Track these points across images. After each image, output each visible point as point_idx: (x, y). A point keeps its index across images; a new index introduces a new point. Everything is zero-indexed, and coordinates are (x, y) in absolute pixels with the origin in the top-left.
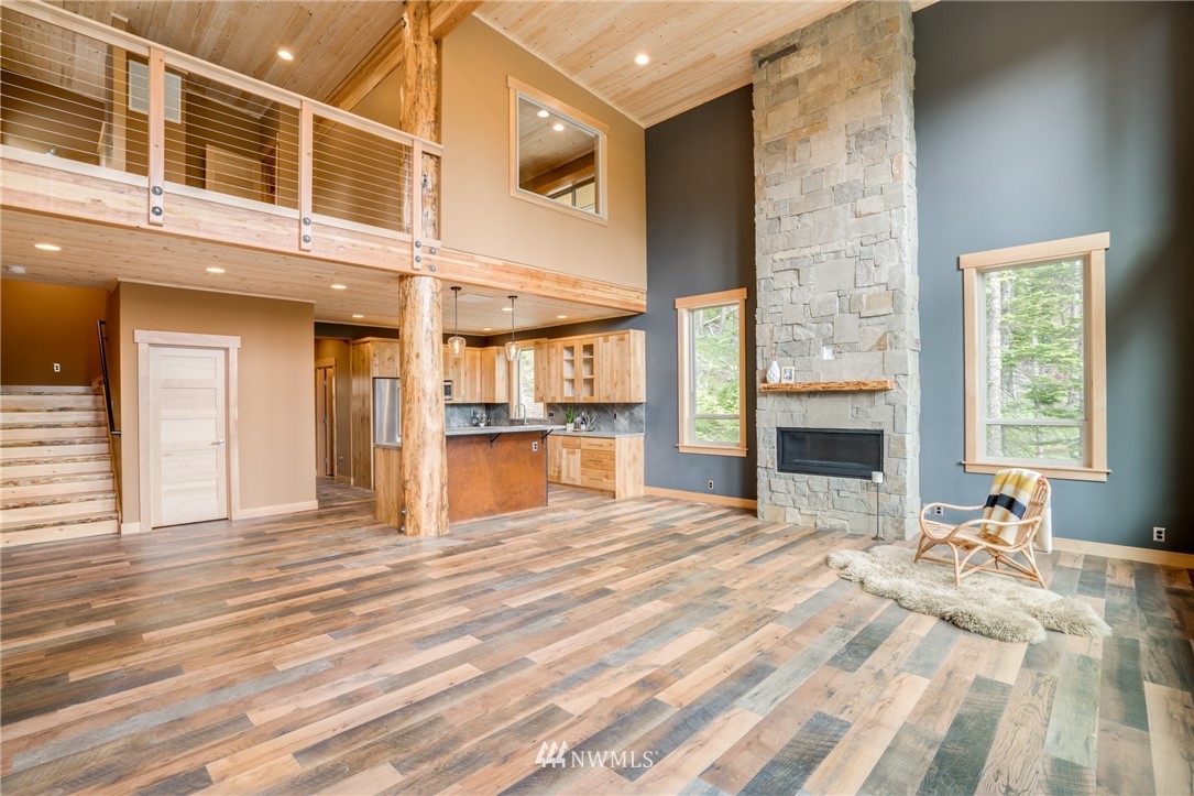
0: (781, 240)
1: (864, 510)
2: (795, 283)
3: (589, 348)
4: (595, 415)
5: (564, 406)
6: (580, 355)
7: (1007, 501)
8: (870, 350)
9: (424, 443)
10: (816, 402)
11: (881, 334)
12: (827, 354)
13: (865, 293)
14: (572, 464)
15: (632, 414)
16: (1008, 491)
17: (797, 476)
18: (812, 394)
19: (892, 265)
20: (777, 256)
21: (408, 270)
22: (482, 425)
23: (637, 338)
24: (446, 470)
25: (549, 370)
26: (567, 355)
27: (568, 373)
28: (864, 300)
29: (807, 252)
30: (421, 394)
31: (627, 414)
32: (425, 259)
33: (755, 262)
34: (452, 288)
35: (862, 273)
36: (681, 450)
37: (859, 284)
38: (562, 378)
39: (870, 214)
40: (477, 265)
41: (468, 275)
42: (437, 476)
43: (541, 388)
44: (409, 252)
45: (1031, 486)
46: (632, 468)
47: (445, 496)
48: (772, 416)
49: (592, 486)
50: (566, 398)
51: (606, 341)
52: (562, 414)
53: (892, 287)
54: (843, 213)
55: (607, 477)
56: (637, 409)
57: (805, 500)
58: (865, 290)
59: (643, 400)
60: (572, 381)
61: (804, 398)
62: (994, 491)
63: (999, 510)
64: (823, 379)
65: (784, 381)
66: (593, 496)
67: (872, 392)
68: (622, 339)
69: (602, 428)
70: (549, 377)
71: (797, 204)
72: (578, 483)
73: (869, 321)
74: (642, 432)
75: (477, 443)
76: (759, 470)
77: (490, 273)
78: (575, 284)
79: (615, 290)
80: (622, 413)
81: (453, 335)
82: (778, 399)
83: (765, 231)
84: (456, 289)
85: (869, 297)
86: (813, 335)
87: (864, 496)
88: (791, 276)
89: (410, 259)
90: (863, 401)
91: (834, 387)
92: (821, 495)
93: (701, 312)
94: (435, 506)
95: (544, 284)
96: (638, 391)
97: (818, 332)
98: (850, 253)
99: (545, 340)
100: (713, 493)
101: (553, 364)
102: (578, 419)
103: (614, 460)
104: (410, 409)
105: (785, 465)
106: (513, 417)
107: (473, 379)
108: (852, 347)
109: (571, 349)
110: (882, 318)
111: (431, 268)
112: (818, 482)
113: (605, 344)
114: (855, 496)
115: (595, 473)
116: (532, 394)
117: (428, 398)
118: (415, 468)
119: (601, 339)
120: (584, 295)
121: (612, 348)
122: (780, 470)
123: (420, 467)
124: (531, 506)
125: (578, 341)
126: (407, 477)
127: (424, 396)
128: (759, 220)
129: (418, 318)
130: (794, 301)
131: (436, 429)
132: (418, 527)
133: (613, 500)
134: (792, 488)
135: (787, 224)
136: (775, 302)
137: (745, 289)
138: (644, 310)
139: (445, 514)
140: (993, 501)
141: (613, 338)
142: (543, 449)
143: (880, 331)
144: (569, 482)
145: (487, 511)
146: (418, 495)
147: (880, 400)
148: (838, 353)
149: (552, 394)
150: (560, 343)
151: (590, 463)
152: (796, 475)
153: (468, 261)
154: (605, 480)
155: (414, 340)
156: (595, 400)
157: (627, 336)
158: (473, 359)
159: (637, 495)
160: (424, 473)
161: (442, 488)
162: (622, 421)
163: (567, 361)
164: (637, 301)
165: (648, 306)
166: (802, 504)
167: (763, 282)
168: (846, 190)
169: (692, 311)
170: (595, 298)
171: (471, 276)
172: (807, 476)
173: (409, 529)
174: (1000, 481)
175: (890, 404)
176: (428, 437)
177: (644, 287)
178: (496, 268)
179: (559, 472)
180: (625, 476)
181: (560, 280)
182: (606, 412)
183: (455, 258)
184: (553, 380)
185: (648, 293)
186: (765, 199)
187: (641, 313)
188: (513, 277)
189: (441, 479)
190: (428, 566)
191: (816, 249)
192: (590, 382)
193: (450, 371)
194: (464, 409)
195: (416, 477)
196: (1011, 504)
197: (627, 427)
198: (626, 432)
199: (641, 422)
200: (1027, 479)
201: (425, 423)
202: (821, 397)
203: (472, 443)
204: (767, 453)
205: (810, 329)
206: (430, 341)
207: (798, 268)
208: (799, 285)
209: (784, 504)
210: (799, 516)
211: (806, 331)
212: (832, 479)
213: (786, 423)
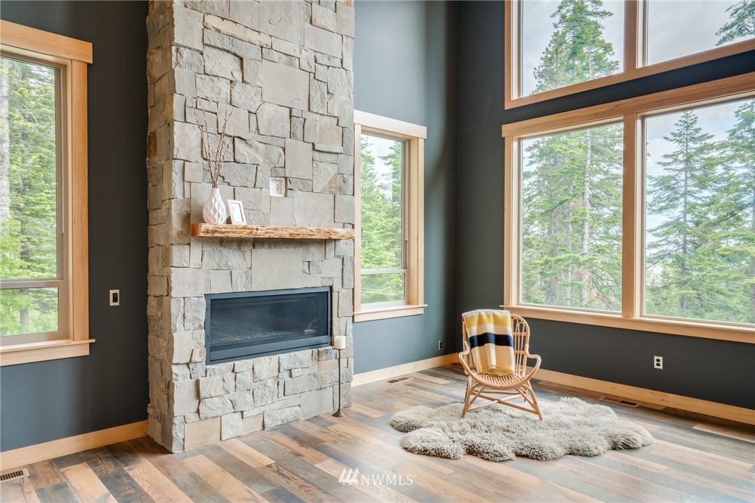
1: (317, 385)
2: (238, 76)
8: (322, 192)
10: (263, 255)
11: (332, 175)
12: (273, 189)
13: (319, 122)
17: (243, 365)
18: (257, 242)
19: (344, 98)
20: (212, 22)
28: (318, 129)
29: (253, 37)
35: (316, 96)
37: (314, 108)
39: (325, 29)
48: (201, 277)
53: (342, 123)
57: (248, 398)
58: (319, 117)
61: (247, 249)
63: (490, 348)
67: (323, 242)
73: (323, 156)
76: (175, 369)
82: (208, 249)
85: (321, 128)
86: (260, 160)
87: (316, 369)
88: (230, 64)
90: (314, 253)
97: (267, 156)
98: (304, 64)
105: (217, 351)
108: (307, 185)
110: (334, 157)
112: (266, 365)
114: (307, 372)
122: (210, 361)
130: (236, 100)
136: (210, 95)
143: (332, 170)
147: (330, 252)
148: (290, 190)
152: (237, 363)
166: (246, 403)
167: (185, 53)
172: (252, 361)
175: (339, 256)
202: (270, 247)
204: (189, 339)
205: (257, 150)
207: (241, 54)
208: (243, 81)
209: (220, 413)
210: (240, 423)
211: (251, 151)
212: (284, 357)
213: (221, 287)
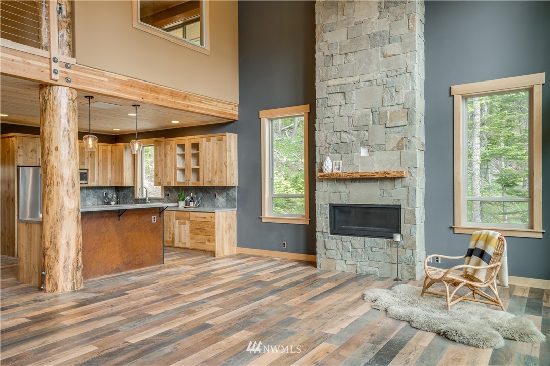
0: (333, 71)
1: (389, 260)
2: (343, 102)
3: (196, 146)
4: (200, 195)
5: (177, 188)
6: (189, 151)
7: (479, 252)
8: (392, 150)
9: (62, 218)
10: (356, 186)
11: (399, 139)
12: (364, 152)
13: (389, 111)
14: (183, 232)
15: (228, 194)
16: (480, 245)
17: (344, 237)
18: (354, 180)
19: (407, 91)
20: (331, 82)
21: (47, 80)
22: (113, 203)
23: (231, 139)
24: (81, 239)
25: (165, 163)
26: (179, 151)
27: (180, 164)
28: (388, 115)
29: (351, 80)
30: (59, 180)
31: (224, 194)
32: (62, 72)
33: (315, 86)
34: (86, 97)
35: (387, 97)
36: (263, 220)
37: (386, 104)
38: (175, 168)
39: (394, 55)
40: (106, 80)
41: (99, 87)
42: (73, 244)
43: (160, 175)
44: (47, 66)
45: (494, 242)
46: (228, 234)
47: (80, 259)
48: (327, 195)
49: (198, 248)
50: (179, 183)
51: (209, 140)
52: (175, 195)
53: (407, 106)
54: (376, 52)
55: (209, 241)
56: (231, 191)
57: (349, 255)
58: (389, 108)
59: (236, 183)
60: (183, 170)
61: (348, 183)
62: (471, 246)
63: (475, 258)
64: (361, 170)
65: (335, 171)
66: (198, 255)
67: (393, 179)
68: (220, 140)
69: (206, 205)
70: (165, 167)
71: (345, 46)
72: (188, 246)
73: (392, 130)
74: (235, 207)
75: (107, 217)
76: (318, 234)
77: (118, 86)
78: (185, 97)
79: (215, 103)
80: (220, 194)
81: (87, 133)
82: (330, 183)
83: (323, 64)
84: (89, 97)
85: (392, 113)
86: (354, 139)
87: (389, 250)
88: (340, 97)
89: (48, 71)
90: (388, 185)
91: (368, 175)
92: (360, 251)
93: (280, 121)
94: (71, 268)
95: (161, 96)
96: (232, 178)
97: (358, 137)
98: (379, 82)
99: (162, 139)
100: (286, 250)
101: (169, 158)
102: (188, 198)
103: (214, 228)
104: (50, 192)
106: (137, 196)
107: (105, 168)
108: (381, 148)
109: (182, 146)
110: (400, 128)
111: (67, 79)
112: (358, 241)
113: (208, 144)
114: (382, 251)
115: (199, 238)
116: (153, 179)
117: (66, 182)
118: (54, 238)
119: (205, 139)
120: (192, 106)
121: (213, 146)
122: (332, 233)
123: (58, 237)
124: (151, 264)
125: (188, 140)
126: (47, 245)
127: (62, 181)
128: (319, 56)
129: (57, 119)
130: (342, 114)
131: (72, 207)
132: (56, 285)
133: (214, 258)
134: (340, 246)
135: (338, 59)
136: (329, 115)
137: (309, 105)
138: (236, 118)
139: (79, 273)
140: (471, 253)
141: (214, 139)
142: (161, 222)
143: (399, 137)
144: (181, 245)
145: (115, 269)
146: (56, 259)
147: (399, 184)
148: (370, 151)
149: (168, 180)
150: (174, 141)
151: (197, 231)
153: (99, 76)
154: (207, 243)
155: (53, 136)
156: (201, 184)
157: (224, 137)
158: (105, 152)
159: (232, 253)
160: (62, 242)
161: (77, 253)
162: (221, 200)
163: (179, 155)
164: (231, 112)
165: (239, 116)
166: (347, 257)
167: (321, 101)
168: (378, 38)
169: (271, 120)
170: (200, 108)
171: (102, 88)
172: (351, 238)
173: (48, 287)
174: (475, 238)
175: (405, 187)
176: (66, 213)
177: (236, 101)
178: (122, 83)
179: (173, 238)
180: (222, 240)
181: (173, 94)
182: (209, 193)
183: (88, 73)
184: (168, 169)
185: (240, 106)
186: (322, 41)
187: (235, 121)
188: (136, 91)
189: (76, 245)
190: (63, 316)
191: (357, 79)
192: (196, 171)
193: (86, 161)
194: (98, 191)
195: (55, 245)
196: (482, 254)
197: (224, 204)
198: (223, 207)
199: (235, 200)
200: (492, 238)
201: (63, 202)
202: (360, 182)
203: (103, 217)
204: (323, 222)
205: (352, 134)
206: (67, 137)
207: (344, 91)
208: (345, 103)
209: (335, 258)
210: (345, 266)
211: (349, 136)
212: (367, 239)
213: (336, 201)
